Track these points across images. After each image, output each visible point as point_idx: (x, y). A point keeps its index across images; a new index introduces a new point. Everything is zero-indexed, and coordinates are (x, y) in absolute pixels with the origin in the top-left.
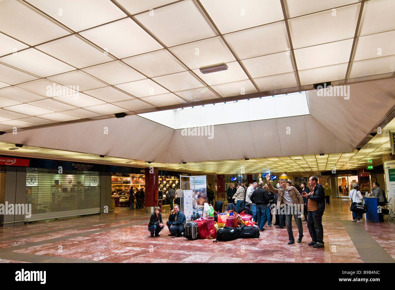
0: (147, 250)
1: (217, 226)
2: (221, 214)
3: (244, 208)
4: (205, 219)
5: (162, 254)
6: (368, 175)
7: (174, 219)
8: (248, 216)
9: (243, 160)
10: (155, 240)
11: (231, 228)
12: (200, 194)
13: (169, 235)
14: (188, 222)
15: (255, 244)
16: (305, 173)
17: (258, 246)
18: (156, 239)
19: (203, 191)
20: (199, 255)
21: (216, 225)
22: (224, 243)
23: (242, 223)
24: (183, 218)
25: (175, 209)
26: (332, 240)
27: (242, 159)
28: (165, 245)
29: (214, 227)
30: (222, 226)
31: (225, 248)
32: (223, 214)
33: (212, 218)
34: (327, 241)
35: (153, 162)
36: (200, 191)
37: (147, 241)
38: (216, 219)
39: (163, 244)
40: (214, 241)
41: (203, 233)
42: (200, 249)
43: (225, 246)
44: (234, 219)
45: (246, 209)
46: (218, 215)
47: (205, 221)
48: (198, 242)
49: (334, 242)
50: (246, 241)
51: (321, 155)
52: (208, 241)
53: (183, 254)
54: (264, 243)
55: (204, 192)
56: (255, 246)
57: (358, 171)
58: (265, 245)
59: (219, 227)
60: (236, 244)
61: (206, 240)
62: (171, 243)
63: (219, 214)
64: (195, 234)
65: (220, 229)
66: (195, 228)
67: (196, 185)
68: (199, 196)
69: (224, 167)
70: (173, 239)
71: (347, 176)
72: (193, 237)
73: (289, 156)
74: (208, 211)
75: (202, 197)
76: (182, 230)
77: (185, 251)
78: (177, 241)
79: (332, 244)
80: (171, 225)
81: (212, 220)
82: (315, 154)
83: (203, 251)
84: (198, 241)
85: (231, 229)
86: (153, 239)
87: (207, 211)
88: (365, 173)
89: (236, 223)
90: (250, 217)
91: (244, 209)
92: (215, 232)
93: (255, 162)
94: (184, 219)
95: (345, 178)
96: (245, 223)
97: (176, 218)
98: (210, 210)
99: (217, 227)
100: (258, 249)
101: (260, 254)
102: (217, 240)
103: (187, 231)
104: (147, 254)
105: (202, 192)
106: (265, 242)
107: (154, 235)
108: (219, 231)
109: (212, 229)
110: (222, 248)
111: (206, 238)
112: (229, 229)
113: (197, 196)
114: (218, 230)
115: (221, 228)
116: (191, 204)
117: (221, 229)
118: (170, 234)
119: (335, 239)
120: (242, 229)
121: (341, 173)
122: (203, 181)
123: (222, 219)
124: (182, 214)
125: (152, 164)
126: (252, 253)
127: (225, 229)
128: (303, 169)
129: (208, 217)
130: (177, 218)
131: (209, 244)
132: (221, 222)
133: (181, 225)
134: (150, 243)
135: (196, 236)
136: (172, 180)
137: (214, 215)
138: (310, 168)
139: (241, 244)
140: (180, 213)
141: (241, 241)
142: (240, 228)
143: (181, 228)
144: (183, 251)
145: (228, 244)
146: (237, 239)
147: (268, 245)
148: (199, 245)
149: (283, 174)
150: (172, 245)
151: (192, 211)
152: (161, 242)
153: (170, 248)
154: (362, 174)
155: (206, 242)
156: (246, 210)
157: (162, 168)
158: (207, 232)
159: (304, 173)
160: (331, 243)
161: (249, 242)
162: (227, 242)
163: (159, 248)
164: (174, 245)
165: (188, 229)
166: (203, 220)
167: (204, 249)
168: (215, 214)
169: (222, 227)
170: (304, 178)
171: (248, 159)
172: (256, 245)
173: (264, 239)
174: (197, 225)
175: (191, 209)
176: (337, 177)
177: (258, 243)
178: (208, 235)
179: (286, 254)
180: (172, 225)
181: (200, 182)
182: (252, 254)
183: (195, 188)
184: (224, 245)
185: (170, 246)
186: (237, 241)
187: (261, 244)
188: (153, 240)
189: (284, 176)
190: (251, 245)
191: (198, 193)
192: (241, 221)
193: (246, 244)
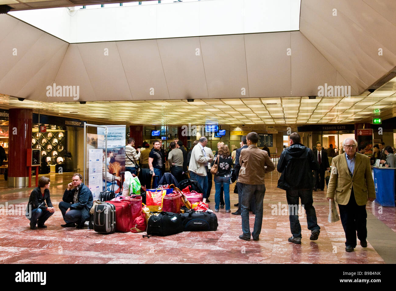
0: (30, 251)
1: (148, 211)
2: (152, 191)
3: (189, 181)
4: (127, 198)
5: (59, 258)
6: (370, 134)
7: (73, 198)
8: (196, 194)
9: (184, 101)
10: (40, 235)
11: (172, 213)
12: (115, 156)
13: (63, 226)
14: (98, 204)
15: (213, 241)
16: (273, 127)
17: (219, 244)
18: (41, 232)
19: (119, 151)
20: (125, 258)
21: (146, 209)
22: (162, 239)
23: (187, 206)
24: (88, 197)
25: (74, 180)
26: (333, 233)
27: (182, 100)
28: (59, 242)
29: (143, 213)
30: (156, 210)
31: (166, 248)
32: (155, 191)
33: (138, 197)
34: (325, 236)
35: (27, 98)
36: (114, 151)
37: (27, 237)
38: (144, 199)
39: (56, 241)
40: (144, 236)
41: (124, 222)
42: (123, 250)
43: (164, 243)
44: (175, 200)
45: (193, 183)
46: (147, 192)
47: (128, 202)
48: (116, 237)
49: (337, 237)
50: (197, 236)
51: (310, 97)
52: (133, 235)
53: (97, 258)
54: (227, 239)
55: (120, 154)
56: (214, 244)
57: (355, 126)
58: (229, 242)
59: (151, 212)
60: (182, 241)
61: (130, 233)
62: (71, 240)
63: (148, 190)
64: (111, 223)
65: (153, 216)
66: (111, 213)
67: (108, 142)
68: (113, 160)
69: (148, 112)
70: (71, 233)
71: (338, 134)
72: (108, 229)
73: (260, 98)
74: (132, 185)
75: (118, 161)
76: (86, 218)
77: (100, 253)
78: (80, 236)
79: (335, 240)
80: (67, 210)
81: (139, 200)
82: (302, 97)
83: (131, 253)
84: (117, 235)
85: (173, 216)
86: (36, 232)
87: (130, 186)
88: (366, 130)
89: (178, 206)
90: (200, 195)
91: (190, 183)
92: (145, 221)
93: (202, 106)
94: (91, 198)
95: (334, 136)
96: (192, 206)
97: (76, 197)
98: (135, 184)
99: (148, 213)
100: (221, 249)
101: (226, 256)
102: (148, 234)
103: (98, 219)
104: (34, 258)
105: (118, 154)
106: (228, 237)
107: (37, 225)
108: (153, 219)
109: (138, 215)
110: (161, 248)
111: (129, 231)
112: (169, 216)
113: (109, 159)
114: (151, 217)
115: (155, 214)
116: (100, 172)
117: (156, 216)
118: (64, 223)
119: (336, 233)
120: (190, 215)
121: (330, 128)
122: (119, 135)
123: (153, 199)
124: (86, 190)
125: (25, 102)
126: (212, 254)
127: (161, 215)
128: (273, 120)
129: (132, 195)
130: (79, 197)
131: (136, 241)
132: (153, 204)
133: (84, 208)
134: (32, 239)
135: (113, 228)
136: (53, 133)
137: (140, 192)
138: (284, 118)
139: (190, 241)
140: (83, 188)
141: (189, 236)
142: (186, 215)
143: (85, 213)
144: (96, 253)
145: (169, 241)
146: (182, 232)
147: (235, 242)
148: (121, 243)
149: (236, 127)
150: (72, 242)
151: (102, 184)
152: (52, 238)
153: (70, 247)
154: (362, 131)
155: (131, 238)
156: (193, 185)
157: (39, 110)
158: (130, 220)
159: (271, 126)
160: (332, 239)
161: (202, 237)
162: (166, 237)
163: (52, 248)
164: (77, 243)
165: (99, 215)
166: (123, 201)
167: (131, 249)
168: (142, 190)
169: (156, 212)
170: (269, 134)
171: (193, 100)
172: (216, 242)
173: (226, 232)
174: (115, 209)
175: (100, 182)
176: (322, 134)
177: (218, 239)
178: (133, 225)
179: (268, 256)
180: (69, 209)
181: (115, 136)
182: (214, 257)
183: (106, 146)
184: (162, 242)
185: (70, 245)
186: (183, 236)
187: (223, 240)
188: (36, 235)
189: (238, 131)
190: (207, 242)
191: (111, 155)
192: (186, 202)
193: (199, 241)
